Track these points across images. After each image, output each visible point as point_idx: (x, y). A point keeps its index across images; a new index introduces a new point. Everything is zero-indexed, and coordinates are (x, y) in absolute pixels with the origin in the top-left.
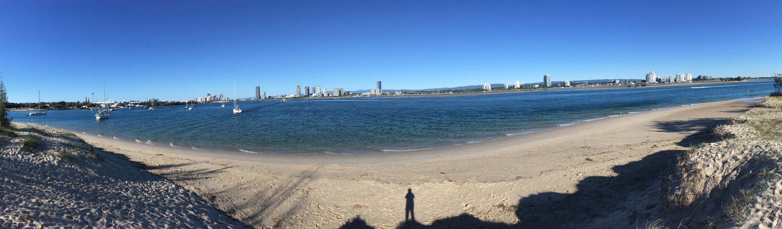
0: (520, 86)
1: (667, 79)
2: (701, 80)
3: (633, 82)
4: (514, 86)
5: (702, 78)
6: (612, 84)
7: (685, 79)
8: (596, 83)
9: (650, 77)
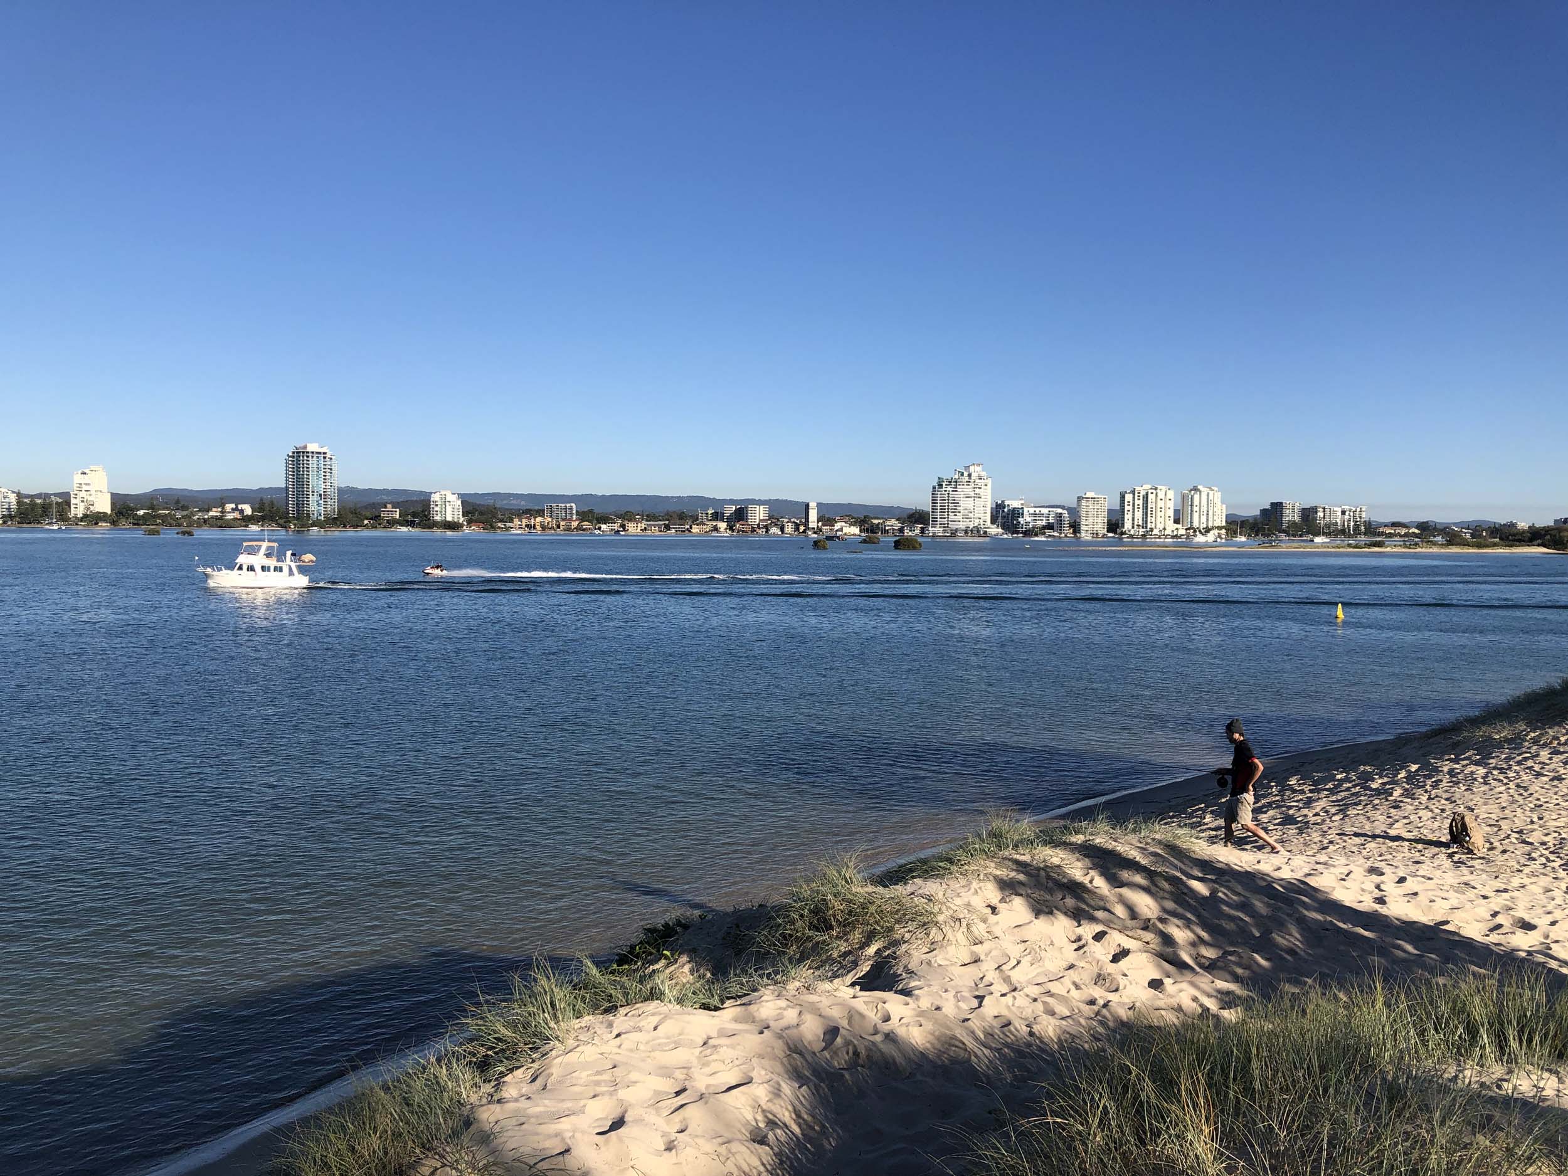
0: (113, 504)
1: (1060, 515)
2: (1284, 531)
3: (851, 525)
4: (68, 504)
5: (1291, 516)
6: (722, 525)
7: (1177, 521)
8: (628, 516)
9: (960, 495)
